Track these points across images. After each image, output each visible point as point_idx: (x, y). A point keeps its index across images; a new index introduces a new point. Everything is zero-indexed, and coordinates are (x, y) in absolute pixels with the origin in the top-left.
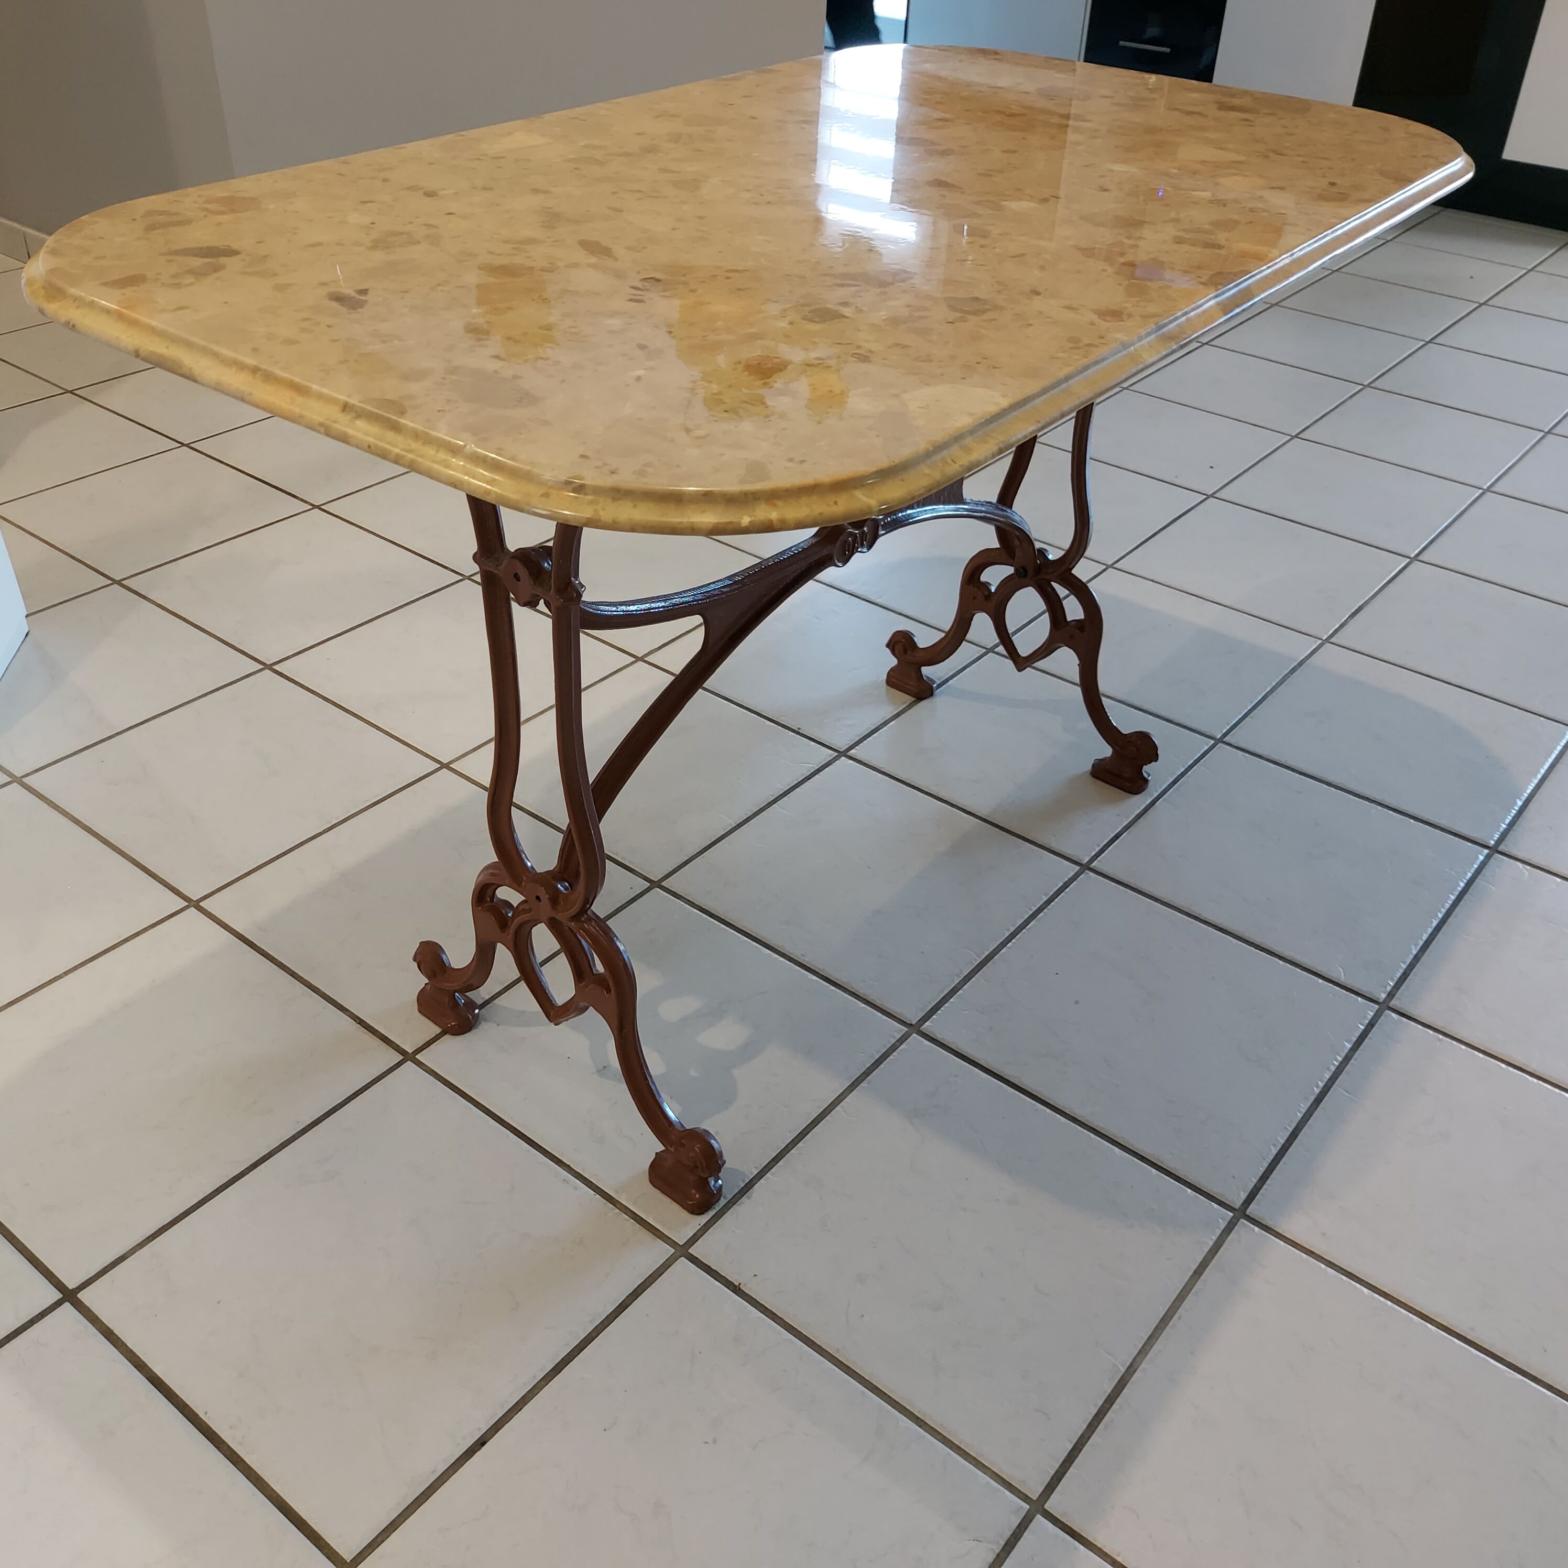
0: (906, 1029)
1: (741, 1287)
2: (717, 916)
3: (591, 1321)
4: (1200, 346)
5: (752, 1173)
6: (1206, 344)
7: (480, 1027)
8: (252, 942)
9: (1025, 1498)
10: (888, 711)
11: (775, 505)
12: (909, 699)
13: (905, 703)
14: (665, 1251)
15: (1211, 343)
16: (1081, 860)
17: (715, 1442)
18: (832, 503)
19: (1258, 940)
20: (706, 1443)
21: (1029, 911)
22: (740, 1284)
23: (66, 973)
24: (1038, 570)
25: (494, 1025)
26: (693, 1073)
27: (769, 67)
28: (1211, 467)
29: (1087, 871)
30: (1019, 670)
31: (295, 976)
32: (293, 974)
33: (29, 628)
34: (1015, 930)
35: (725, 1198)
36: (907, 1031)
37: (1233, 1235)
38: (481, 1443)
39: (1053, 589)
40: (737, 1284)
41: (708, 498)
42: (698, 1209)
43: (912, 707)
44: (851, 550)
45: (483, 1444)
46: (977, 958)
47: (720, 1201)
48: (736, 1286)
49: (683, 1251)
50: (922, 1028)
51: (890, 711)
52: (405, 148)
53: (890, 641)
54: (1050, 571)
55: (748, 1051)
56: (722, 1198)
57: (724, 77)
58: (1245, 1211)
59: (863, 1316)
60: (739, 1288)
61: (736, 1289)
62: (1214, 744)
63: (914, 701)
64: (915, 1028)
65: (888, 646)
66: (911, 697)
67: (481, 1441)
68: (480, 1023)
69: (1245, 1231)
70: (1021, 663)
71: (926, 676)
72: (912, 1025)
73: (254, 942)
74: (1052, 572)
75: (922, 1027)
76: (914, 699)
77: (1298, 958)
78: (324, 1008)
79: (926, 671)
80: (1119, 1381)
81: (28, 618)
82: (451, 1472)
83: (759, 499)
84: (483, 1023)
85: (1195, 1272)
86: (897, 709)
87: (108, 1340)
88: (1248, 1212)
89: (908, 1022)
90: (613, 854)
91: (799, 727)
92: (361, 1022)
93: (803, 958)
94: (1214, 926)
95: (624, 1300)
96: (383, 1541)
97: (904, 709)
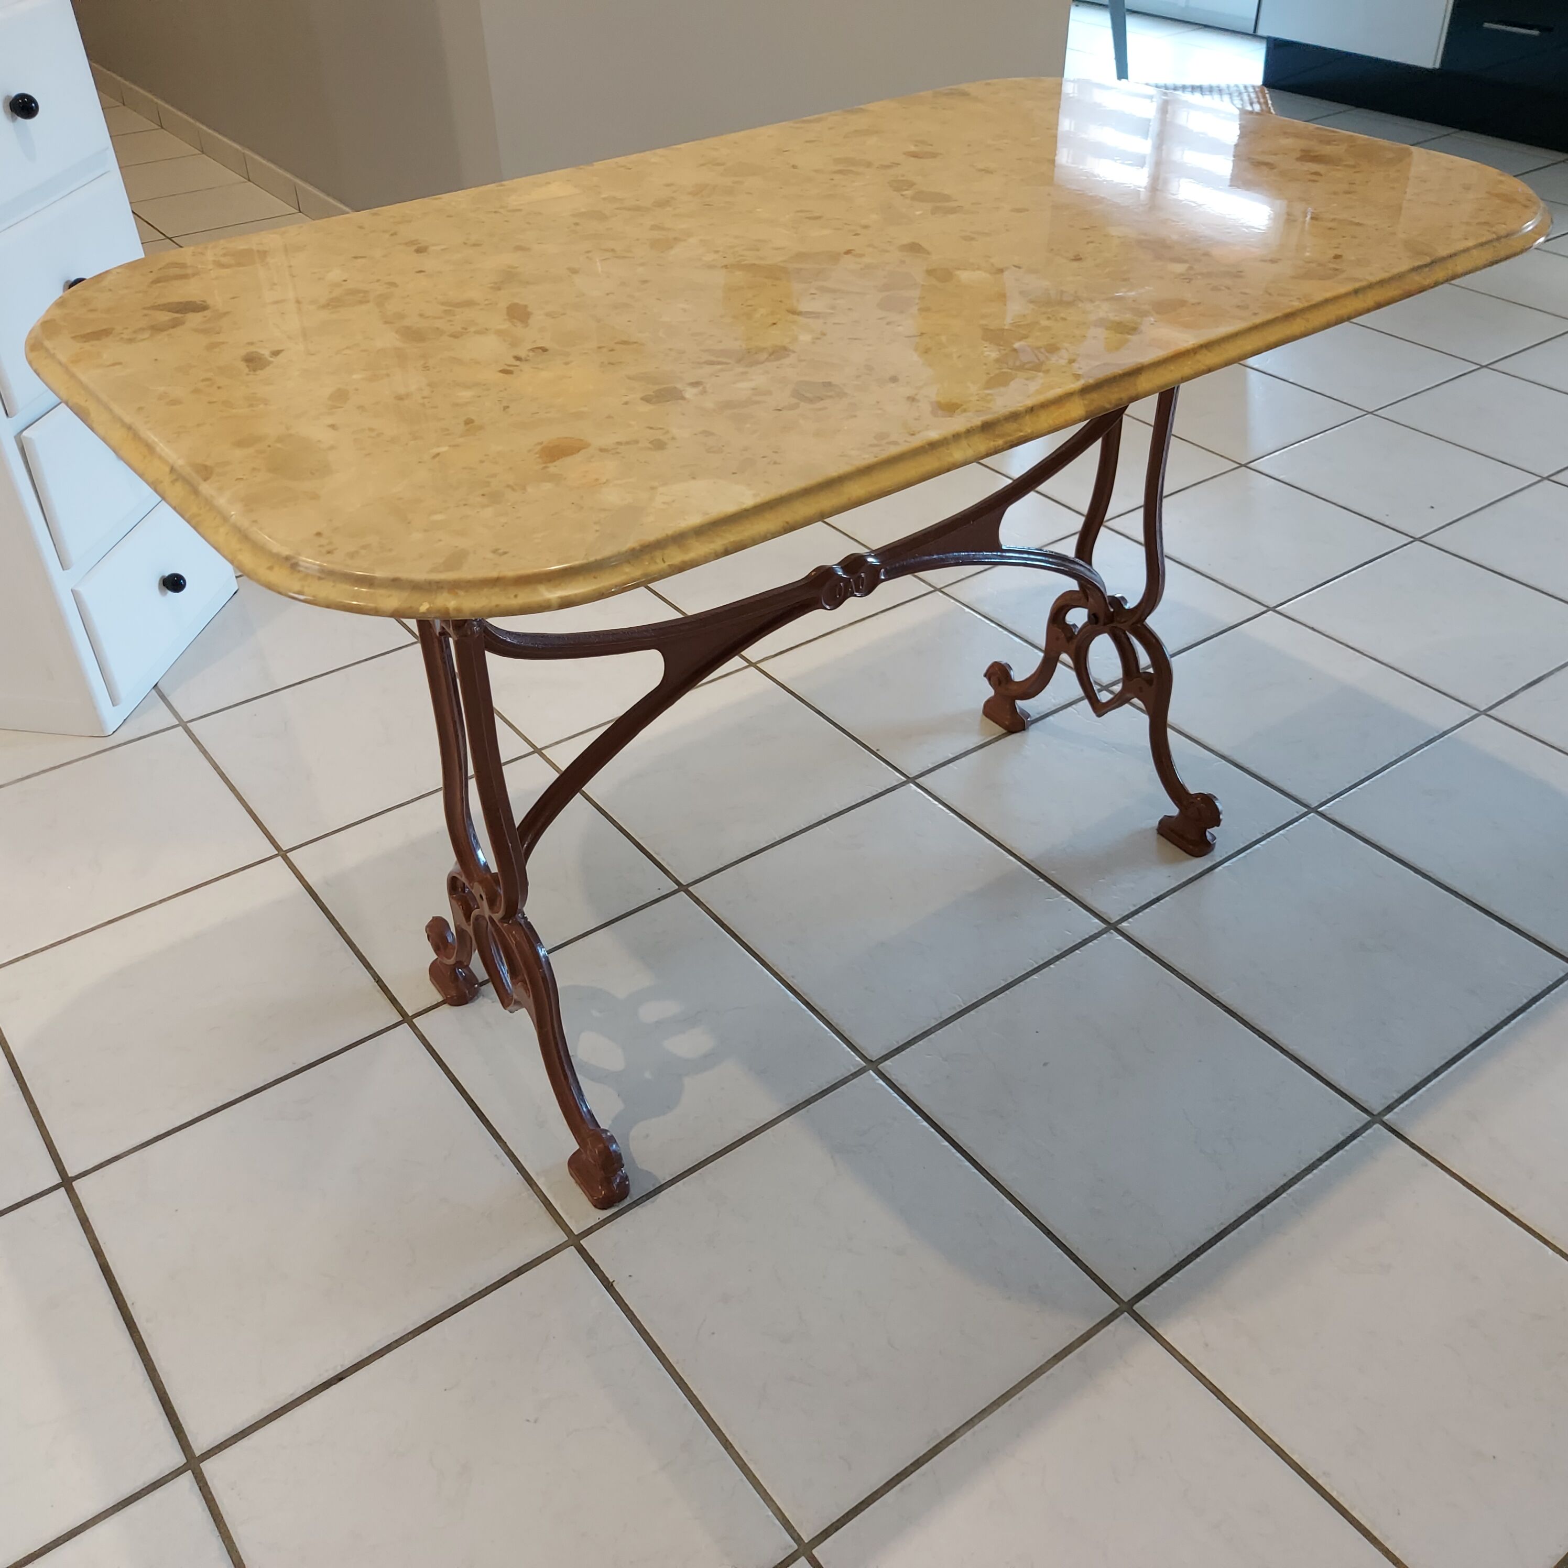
0: (864, 1064)
1: (614, 1284)
2: (728, 927)
3: (471, 1289)
4: (1478, 369)
5: (664, 1179)
6: (1486, 366)
7: (477, 1001)
8: (317, 895)
9: (797, 1538)
10: (975, 740)
11: (457, 593)
12: (1000, 730)
13: (994, 734)
14: (562, 1237)
15: (1490, 366)
16: (1111, 919)
17: (535, 1422)
18: (512, 596)
19: (1264, 1028)
20: (528, 1421)
21: (1034, 964)
22: (614, 1281)
23: (161, 901)
24: (1111, 618)
25: (490, 1001)
26: (648, 1075)
27: (862, 106)
28: (1432, 507)
29: (1112, 931)
30: (1099, 716)
31: (341, 930)
32: (340, 929)
33: (239, 586)
34: (1013, 981)
35: (630, 1197)
36: (865, 1067)
37: (1110, 1327)
38: (339, 1378)
39: (1128, 639)
40: (611, 1281)
41: (395, 583)
42: (602, 1204)
43: (1000, 739)
44: (843, 594)
45: (341, 1379)
46: (962, 1004)
47: (625, 1200)
48: (609, 1281)
49: (575, 1241)
50: (880, 1067)
51: (977, 740)
52: (440, 198)
53: (988, 671)
54: (1123, 620)
55: (707, 1061)
56: (628, 1198)
57: (805, 118)
58: (1133, 1305)
59: (713, 1333)
60: (612, 1285)
61: (609, 1286)
62: (1306, 812)
63: (1003, 734)
64: (873, 1064)
65: (985, 675)
66: (1002, 729)
67: (339, 1377)
68: (478, 998)
69: (1124, 1326)
70: (1100, 709)
71: (1020, 708)
72: (871, 1061)
73: (319, 895)
74: (1125, 622)
75: (882, 1065)
76: (1004, 731)
77: (1302, 1054)
78: (353, 964)
79: (1019, 703)
80: (934, 1447)
81: (239, 579)
82: (306, 1398)
83: (442, 588)
84: (481, 998)
85: (1055, 1356)
86: (984, 739)
87: (82, 1225)
88: (1136, 1307)
89: (869, 1058)
90: (655, 853)
91: (878, 748)
92: (378, 980)
93: (792, 979)
94: (1224, 1006)
95: (506, 1276)
96: (231, 1445)
97: (991, 740)
